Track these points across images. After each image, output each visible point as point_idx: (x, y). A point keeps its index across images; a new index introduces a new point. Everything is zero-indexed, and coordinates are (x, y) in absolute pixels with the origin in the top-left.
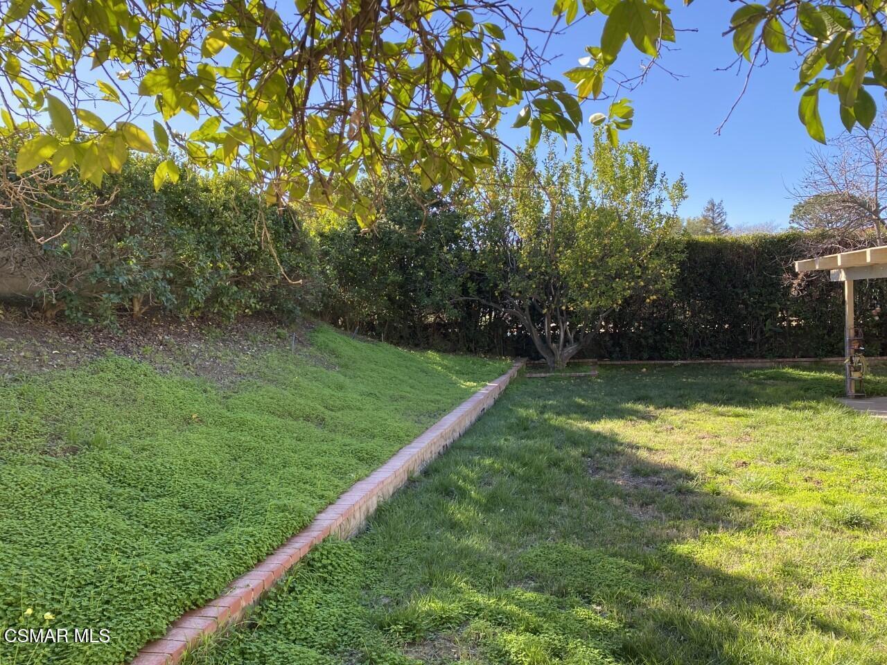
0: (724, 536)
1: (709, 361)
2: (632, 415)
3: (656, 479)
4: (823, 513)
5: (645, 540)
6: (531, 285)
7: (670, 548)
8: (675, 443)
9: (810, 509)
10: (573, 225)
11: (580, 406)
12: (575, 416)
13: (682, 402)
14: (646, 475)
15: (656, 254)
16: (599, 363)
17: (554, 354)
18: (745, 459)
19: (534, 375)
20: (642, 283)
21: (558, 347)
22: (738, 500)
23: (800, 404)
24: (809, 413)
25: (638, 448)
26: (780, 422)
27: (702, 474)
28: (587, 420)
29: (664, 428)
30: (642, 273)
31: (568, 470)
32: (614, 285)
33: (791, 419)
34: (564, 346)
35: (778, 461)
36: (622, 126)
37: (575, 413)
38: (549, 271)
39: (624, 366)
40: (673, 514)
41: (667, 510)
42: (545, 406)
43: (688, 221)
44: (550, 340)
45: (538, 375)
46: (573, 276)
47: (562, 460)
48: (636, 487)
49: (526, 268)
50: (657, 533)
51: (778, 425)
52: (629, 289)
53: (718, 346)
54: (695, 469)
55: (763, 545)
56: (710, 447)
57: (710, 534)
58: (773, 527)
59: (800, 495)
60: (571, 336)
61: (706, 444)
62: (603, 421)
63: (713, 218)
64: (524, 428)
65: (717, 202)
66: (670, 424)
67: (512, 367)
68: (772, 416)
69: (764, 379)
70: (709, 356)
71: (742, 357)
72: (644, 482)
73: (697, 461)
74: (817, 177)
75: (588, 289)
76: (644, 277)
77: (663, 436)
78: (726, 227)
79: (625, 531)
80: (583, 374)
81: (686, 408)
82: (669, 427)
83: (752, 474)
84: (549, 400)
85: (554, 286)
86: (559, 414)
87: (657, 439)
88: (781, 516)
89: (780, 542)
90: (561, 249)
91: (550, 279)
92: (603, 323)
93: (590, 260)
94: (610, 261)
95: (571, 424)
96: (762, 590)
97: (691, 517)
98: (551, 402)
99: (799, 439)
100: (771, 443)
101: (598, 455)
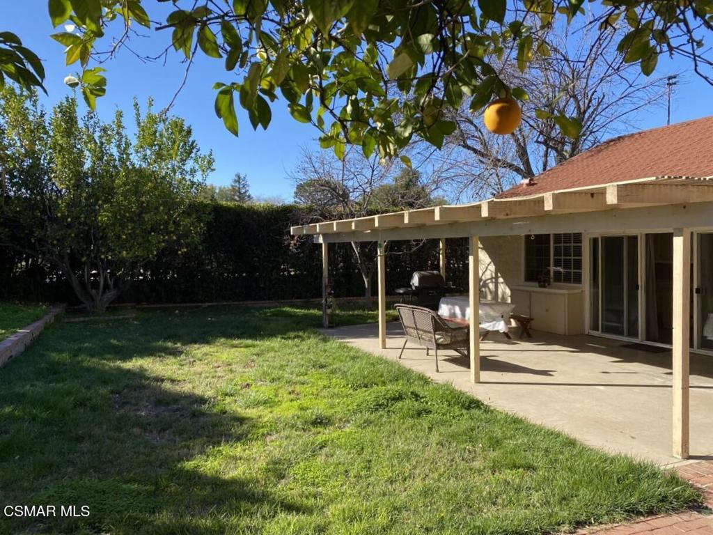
0: (225, 449)
1: (230, 302)
2: (161, 352)
3: (175, 407)
4: (298, 418)
5: (158, 463)
6: (70, 234)
7: (179, 466)
8: (195, 374)
9: (290, 416)
10: (113, 182)
11: (114, 347)
12: (109, 356)
13: (204, 337)
14: (168, 404)
15: (187, 213)
16: (137, 307)
17: (93, 300)
18: (249, 382)
19: (73, 320)
20: (175, 238)
21: (98, 293)
22: (238, 416)
23: (292, 334)
24: (297, 341)
25: (162, 380)
26: (277, 349)
27: (214, 398)
28: (119, 359)
29: (187, 361)
30: (175, 229)
31: (94, 409)
32: (150, 238)
33: (286, 346)
34: (104, 292)
35: (273, 380)
36: (95, 92)
37: (109, 353)
38: (88, 221)
39: (160, 308)
40: (185, 436)
41: (181, 433)
42: (80, 349)
43: (220, 189)
44: (90, 286)
45: (77, 320)
46: (111, 228)
47: (89, 399)
48: (157, 416)
49: (64, 218)
50: (170, 454)
51: (276, 351)
52: (163, 241)
53: (237, 291)
54: (209, 393)
55: (254, 450)
56: (223, 374)
57: (214, 447)
58: (263, 434)
59: (284, 405)
60: (111, 283)
61: (220, 372)
62: (134, 360)
63: (239, 188)
64: (54, 371)
65: (242, 176)
66: (193, 357)
67: (49, 313)
68: (272, 345)
69: (270, 316)
70: (230, 299)
71: (255, 300)
72: (164, 411)
73: (211, 387)
74: (306, 165)
75: (127, 240)
76: (177, 233)
77: (186, 368)
78: (249, 196)
79: (142, 458)
80: (121, 317)
81: (208, 342)
82: (192, 360)
83: (252, 393)
84: (84, 343)
85: (94, 235)
86: (93, 356)
87: (180, 372)
88: (269, 425)
89: (266, 445)
90: (100, 202)
91: (90, 229)
92: (142, 271)
93: (128, 215)
94: (147, 217)
95: (103, 364)
96: (249, 488)
97: (201, 436)
98: (86, 345)
99: (289, 362)
100: (269, 367)
101: (125, 391)
